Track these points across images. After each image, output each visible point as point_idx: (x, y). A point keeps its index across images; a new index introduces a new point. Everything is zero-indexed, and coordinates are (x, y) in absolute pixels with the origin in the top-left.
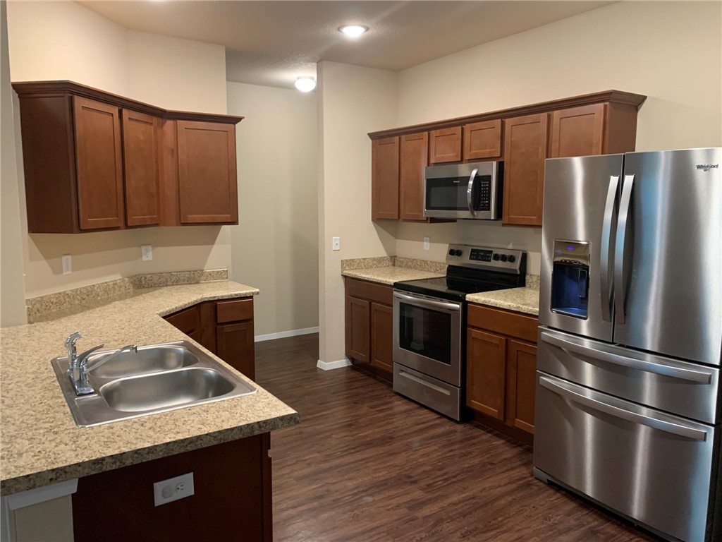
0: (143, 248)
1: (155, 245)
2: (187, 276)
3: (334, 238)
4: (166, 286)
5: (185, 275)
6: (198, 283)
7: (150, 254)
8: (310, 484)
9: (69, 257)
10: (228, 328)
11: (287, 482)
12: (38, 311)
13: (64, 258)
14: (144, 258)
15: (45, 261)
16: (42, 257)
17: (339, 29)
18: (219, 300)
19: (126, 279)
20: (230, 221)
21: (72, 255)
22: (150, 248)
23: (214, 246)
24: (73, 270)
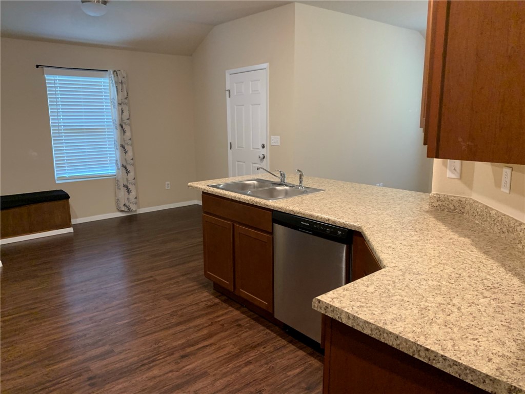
8: (194, 369)
11: (216, 370)
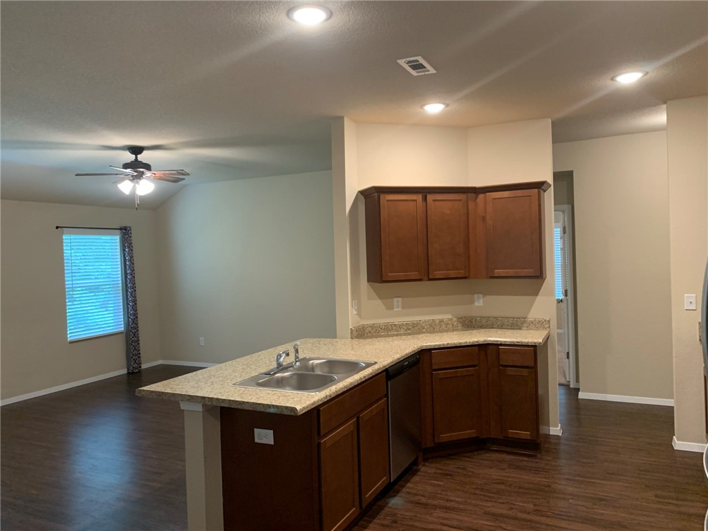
0: (476, 296)
1: (485, 293)
2: (511, 322)
3: (686, 295)
4: (492, 328)
5: (508, 322)
6: (520, 329)
7: (481, 300)
9: (400, 299)
10: (510, 371)
12: (370, 332)
13: (395, 300)
14: (477, 304)
15: (379, 301)
16: (377, 297)
17: (612, 79)
18: (501, 345)
19: (455, 319)
20: (533, 275)
21: (402, 298)
22: (481, 296)
23: (538, 297)
24: (403, 308)
